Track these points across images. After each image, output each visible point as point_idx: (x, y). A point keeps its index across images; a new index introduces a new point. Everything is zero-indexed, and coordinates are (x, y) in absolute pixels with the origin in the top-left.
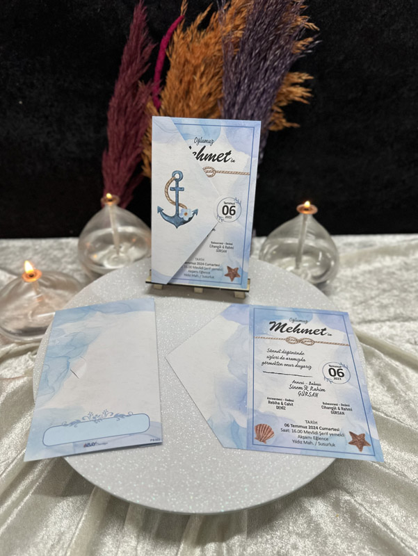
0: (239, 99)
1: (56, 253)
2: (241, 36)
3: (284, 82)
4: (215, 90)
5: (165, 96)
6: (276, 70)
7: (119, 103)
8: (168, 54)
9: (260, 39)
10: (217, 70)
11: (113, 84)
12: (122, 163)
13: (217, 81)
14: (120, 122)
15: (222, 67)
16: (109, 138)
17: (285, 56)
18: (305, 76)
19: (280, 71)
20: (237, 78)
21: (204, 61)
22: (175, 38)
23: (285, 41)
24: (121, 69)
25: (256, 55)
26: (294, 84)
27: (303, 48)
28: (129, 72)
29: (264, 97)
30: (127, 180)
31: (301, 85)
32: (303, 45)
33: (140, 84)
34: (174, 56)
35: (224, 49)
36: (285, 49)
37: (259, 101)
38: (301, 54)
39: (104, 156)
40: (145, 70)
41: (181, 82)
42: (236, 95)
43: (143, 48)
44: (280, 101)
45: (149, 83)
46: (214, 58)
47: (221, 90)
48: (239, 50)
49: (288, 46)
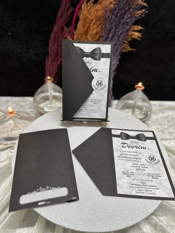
0: (110, 36)
1: (22, 103)
2: (113, 7)
3: (130, 29)
4: (99, 32)
5: (76, 33)
6: (128, 23)
7: (55, 36)
8: (79, 14)
9: (121, 9)
10: (101, 23)
11: (53, 27)
12: (55, 63)
13: (100, 27)
14: (55, 45)
15: (103, 21)
16: (49, 52)
17: (132, 17)
18: (140, 28)
19: (130, 24)
20: (110, 26)
21: (95, 18)
22: (83, 6)
23: (133, 10)
24: (57, 20)
25: (119, 16)
26: (135, 31)
27: (140, 14)
28: (61, 21)
29: (122, 36)
30: (56, 71)
31: (138, 31)
32: (141, 13)
33: (65, 28)
34: (82, 15)
35: (105, 13)
36: (132, 14)
37: (119, 38)
38: (139, 17)
39: (47, 60)
40: (67, 21)
41: (84, 27)
42: (109, 34)
43: (68, 10)
44: (128, 39)
45: (69, 27)
46: (99, 17)
47: (102, 32)
48: (111, 13)
49: (134, 13)
